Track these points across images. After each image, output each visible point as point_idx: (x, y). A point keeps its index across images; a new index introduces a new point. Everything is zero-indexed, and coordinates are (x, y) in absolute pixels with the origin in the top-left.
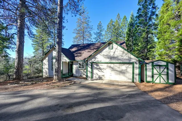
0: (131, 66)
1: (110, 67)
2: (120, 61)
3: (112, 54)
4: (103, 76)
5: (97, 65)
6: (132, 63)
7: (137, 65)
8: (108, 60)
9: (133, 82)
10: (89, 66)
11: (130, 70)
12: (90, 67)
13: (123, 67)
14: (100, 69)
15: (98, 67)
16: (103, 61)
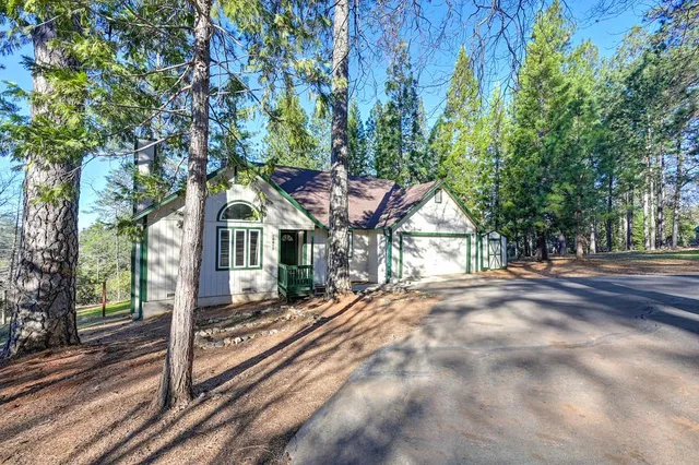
0: (465, 241)
1: (435, 245)
2: (452, 232)
3: (439, 214)
4: (422, 267)
5: (411, 241)
6: (466, 236)
7: (474, 240)
8: (432, 229)
9: (469, 272)
10: (396, 243)
11: (464, 250)
12: (398, 246)
13: (455, 243)
14: (416, 250)
15: (412, 246)
16: (424, 231)
